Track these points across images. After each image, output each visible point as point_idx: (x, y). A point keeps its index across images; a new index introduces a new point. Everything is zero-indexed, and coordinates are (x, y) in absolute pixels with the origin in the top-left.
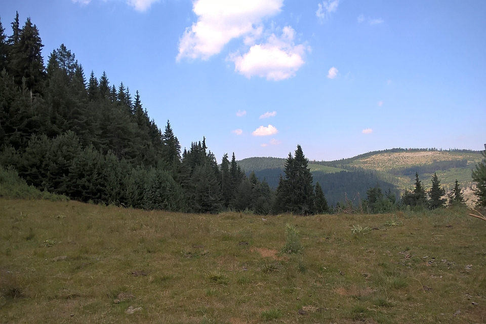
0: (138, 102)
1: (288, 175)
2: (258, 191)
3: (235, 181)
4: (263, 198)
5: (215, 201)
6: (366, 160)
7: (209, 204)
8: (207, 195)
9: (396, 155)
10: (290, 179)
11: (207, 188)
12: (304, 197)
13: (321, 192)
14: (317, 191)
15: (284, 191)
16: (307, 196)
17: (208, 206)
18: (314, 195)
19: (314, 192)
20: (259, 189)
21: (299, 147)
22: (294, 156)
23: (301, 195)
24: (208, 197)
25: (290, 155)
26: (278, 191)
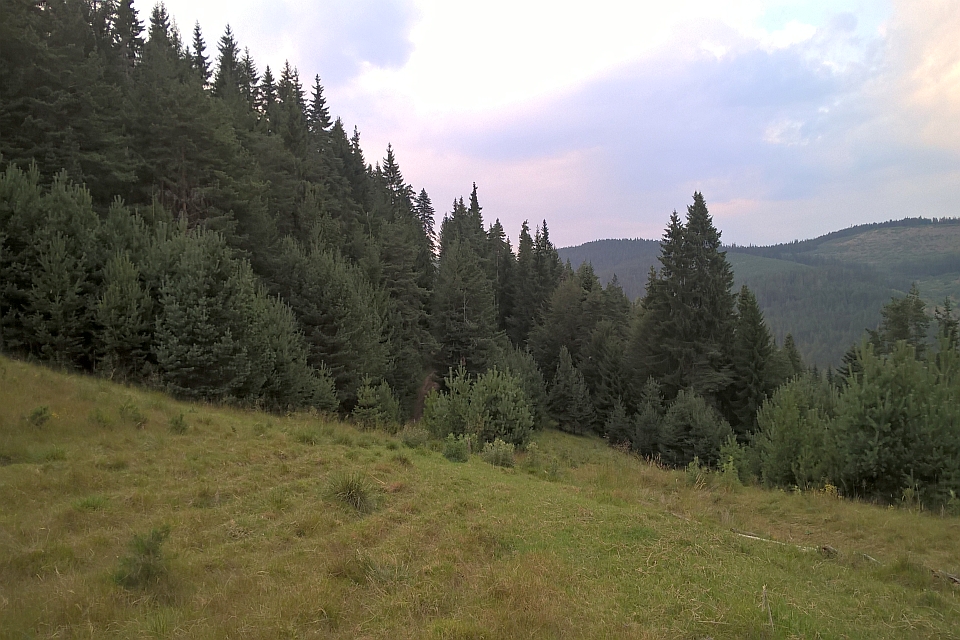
0: (319, 101)
1: (668, 267)
2: (595, 306)
3: (542, 283)
4: (606, 323)
5: (480, 332)
6: (845, 244)
7: (463, 340)
8: (457, 315)
9: (912, 231)
10: (672, 279)
11: (460, 299)
12: (710, 324)
13: (754, 310)
14: (743, 309)
15: (659, 307)
16: (717, 320)
17: (461, 343)
18: (735, 317)
19: (736, 311)
20: (598, 304)
21: (698, 198)
22: (684, 221)
23: (701, 317)
24: (460, 320)
25: (674, 219)
26: (644, 307)
